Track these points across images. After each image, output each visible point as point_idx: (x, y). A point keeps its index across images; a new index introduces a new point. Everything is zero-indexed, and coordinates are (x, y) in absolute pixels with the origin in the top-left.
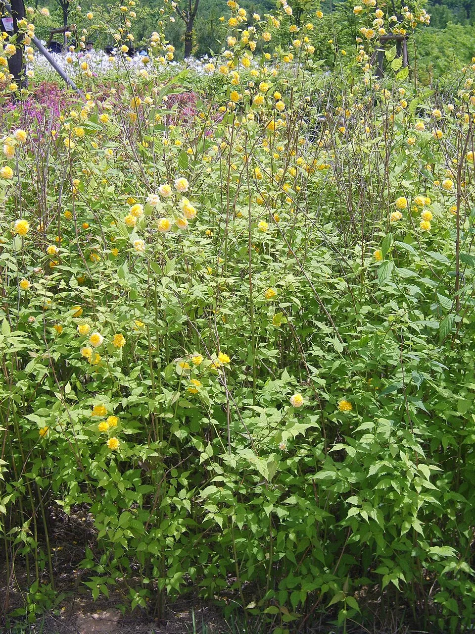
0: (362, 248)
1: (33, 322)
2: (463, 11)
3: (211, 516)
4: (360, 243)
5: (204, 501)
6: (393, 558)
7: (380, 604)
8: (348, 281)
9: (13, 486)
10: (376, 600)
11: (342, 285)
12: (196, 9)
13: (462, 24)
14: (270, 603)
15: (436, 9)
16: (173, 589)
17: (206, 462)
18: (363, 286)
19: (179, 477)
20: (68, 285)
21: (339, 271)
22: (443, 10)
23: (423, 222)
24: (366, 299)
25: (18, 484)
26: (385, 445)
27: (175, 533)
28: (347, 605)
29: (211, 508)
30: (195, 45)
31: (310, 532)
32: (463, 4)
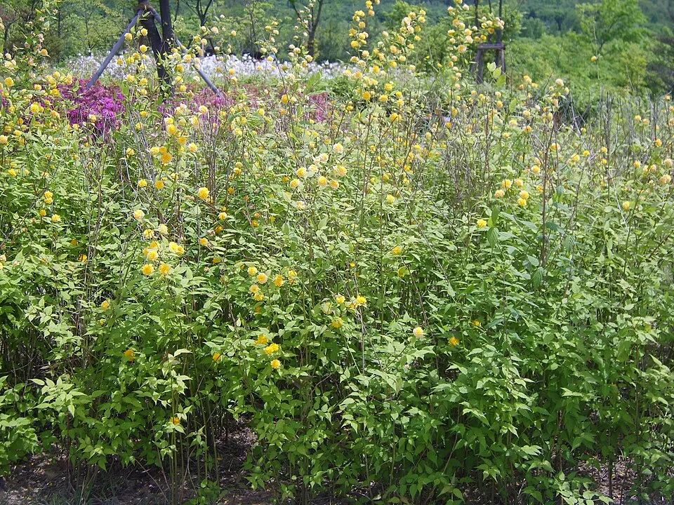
0: (468, 217)
1: (208, 272)
2: (554, 23)
3: (349, 422)
4: (467, 214)
5: (343, 412)
6: (491, 458)
7: (479, 502)
8: (456, 244)
9: (190, 401)
10: (476, 499)
11: (452, 247)
12: (318, 20)
13: (555, 36)
14: (392, 495)
15: (531, 22)
16: (316, 485)
17: (345, 383)
18: (468, 248)
19: (321, 395)
20: (238, 242)
21: (448, 237)
22: (537, 23)
23: (520, 199)
24: (471, 259)
25: (195, 399)
26: (489, 367)
27: (319, 439)
28: (454, 495)
29: (348, 417)
30: (316, 52)
31: (426, 438)
32: (555, 18)
